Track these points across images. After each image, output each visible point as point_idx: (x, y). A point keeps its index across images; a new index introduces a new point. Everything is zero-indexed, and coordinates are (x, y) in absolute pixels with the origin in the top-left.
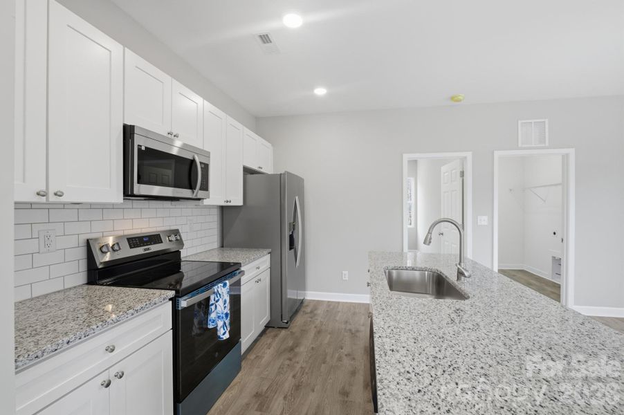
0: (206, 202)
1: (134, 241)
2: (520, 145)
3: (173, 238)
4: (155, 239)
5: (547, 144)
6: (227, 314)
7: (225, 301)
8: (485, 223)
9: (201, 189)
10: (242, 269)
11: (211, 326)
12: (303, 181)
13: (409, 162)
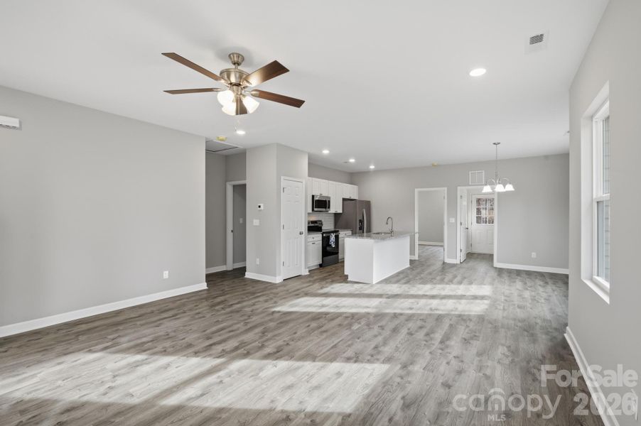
0: (329, 212)
2: (470, 184)
3: (320, 222)
4: (317, 222)
5: (484, 183)
6: (334, 242)
7: (334, 238)
8: (453, 222)
9: (328, 208)
10: (339, 232)
11: (330, 244)
12: (369, 202)
13: (420, 192)
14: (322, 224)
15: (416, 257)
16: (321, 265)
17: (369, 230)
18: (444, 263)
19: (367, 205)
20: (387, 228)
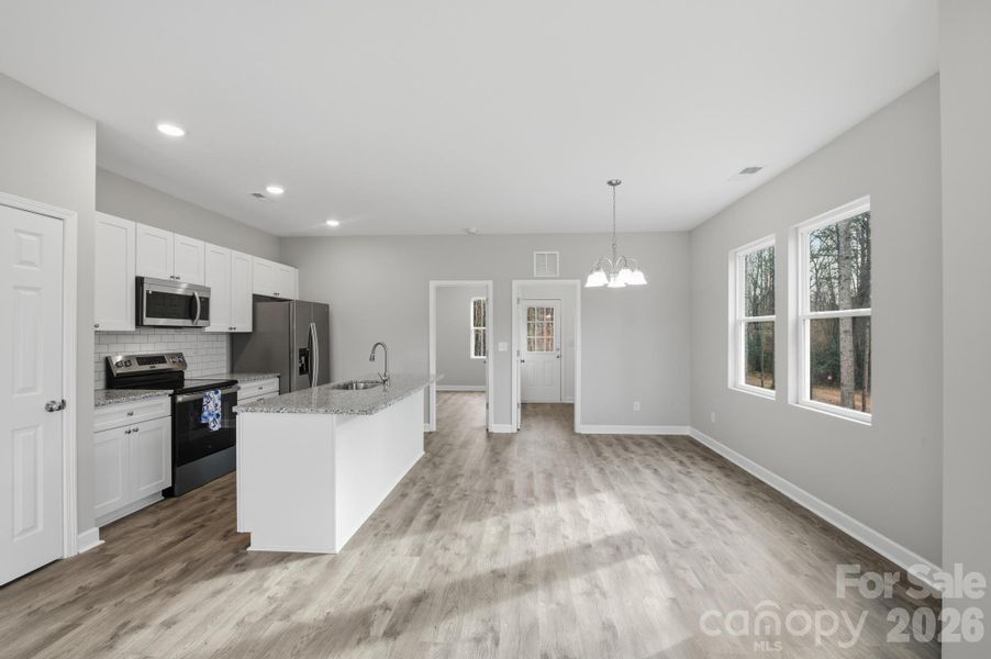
0: (207, 329)
1: (142, 360)
2: (535, 275)
3: (177, 360)
4: (160, 359)
5: (558, 274)
6: (218, 415)
7: (216, 405)
8: (506, 349)
9: (201, 318)
10: (239, 385)
11: (203, 422)
12: (327, 306)
13: (439, 289)
14: (184, 364)
15: (433, 427)
16: (167, 493)
17: (326, 378)
18: (489, 435)
19: (321, 313)
20: (374, 370)
